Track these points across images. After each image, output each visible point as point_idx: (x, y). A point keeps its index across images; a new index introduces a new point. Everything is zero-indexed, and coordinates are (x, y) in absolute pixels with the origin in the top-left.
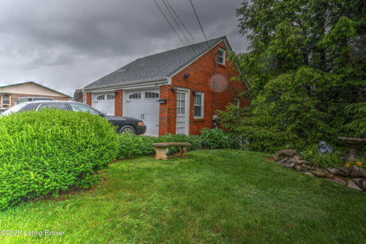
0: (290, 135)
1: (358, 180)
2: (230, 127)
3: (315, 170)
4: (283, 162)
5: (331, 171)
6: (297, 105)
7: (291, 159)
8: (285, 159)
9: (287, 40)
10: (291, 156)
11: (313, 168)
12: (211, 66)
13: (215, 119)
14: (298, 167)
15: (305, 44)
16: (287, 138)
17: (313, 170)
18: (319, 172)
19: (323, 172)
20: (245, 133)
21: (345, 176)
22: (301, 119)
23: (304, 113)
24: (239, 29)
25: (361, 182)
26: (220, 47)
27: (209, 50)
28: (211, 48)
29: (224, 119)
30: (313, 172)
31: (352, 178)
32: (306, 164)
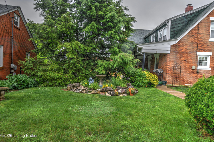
0: (71, 76)
1: (109, 92)
2: (31, 73)
3: (92, 91)
4: (75, 90)
5: (99, 90)
6: (74, 60)
7: (79, 88)
8: (75, 89)
9: (68, 24)
10: (78, 87)
11: (91, 90)
12: (9, 26)
13: (13, 67)
14: (84, 91)
15: (75, 29)
16: (69, 77)
17: (91, 91)
18: (94, 92)
19: (95, 91)
20: (44, 76)
21: (104, 91)
22: (75, 67)
23: (77, 64)
24: (34, 6)
25: (110, 92)
26: (16, 13)
27: (8, 13)
28: (9, 12)
29: (26, 67)
30: (91, 92)
31: (107, 91)
32: (87, 89)
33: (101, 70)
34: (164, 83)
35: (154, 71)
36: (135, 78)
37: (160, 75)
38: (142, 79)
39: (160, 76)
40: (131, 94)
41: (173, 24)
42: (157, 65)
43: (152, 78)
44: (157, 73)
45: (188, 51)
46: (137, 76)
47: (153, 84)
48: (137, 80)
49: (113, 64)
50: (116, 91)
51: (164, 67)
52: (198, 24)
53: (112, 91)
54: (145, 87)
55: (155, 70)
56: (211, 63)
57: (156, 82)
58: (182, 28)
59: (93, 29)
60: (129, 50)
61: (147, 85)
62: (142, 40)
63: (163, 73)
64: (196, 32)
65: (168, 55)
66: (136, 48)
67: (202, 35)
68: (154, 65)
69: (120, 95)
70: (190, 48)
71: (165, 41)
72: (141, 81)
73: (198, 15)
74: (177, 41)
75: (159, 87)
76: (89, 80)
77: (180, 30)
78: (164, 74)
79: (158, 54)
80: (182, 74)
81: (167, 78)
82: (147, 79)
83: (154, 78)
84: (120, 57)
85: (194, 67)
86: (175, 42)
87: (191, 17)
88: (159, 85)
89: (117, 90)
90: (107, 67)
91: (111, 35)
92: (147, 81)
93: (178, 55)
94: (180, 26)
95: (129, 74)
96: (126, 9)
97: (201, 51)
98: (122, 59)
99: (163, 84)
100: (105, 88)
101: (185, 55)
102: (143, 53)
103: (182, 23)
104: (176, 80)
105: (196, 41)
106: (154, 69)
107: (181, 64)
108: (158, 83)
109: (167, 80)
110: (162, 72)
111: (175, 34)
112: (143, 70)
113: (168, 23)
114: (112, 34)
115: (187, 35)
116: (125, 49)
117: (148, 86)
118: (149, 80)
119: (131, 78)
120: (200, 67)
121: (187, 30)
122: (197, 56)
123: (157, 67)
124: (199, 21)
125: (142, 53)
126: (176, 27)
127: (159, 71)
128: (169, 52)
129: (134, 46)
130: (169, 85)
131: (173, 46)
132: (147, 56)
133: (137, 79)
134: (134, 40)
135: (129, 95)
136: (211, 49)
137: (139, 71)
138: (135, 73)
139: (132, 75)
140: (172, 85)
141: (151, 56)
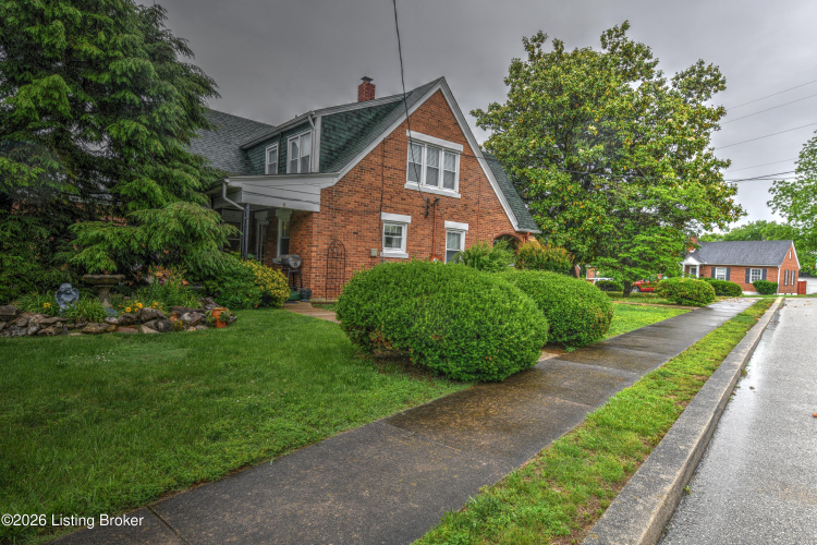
1: (152, 323)
3: (84, 326)
5: (112, 321)
7: (21, 322)
11: (79, 324)
14: (50, 329)
17: (81, 327)
18: (92, 328)
19: (99, 325)
21: (134, 323)
25: (156, 324)
30: (84, 329)
31: (143, 322)
32: (62, 322)
33: (98, 256)
34: (304, 296)
35: (275, 261)
36: (220, 283)
37: (294, 274)
38: (243, 284)
39: (294, 276)
40: (218, 324)
41: (326, 126)
42: (285, 244)
43: (273, 281)
44: (285, 266)
45: (362, 208)
46: (228, 278)
47: (276, 299)
48: (227, 290)
49: (145, 238)
50: (174, 319)
51: (305, 251)
52: (384, 142)
53: (162, 318)
54: (253, 306)
55: (279, 257)
56: (408, 240)
57: (284, 293)
58: (349, 142)
59: (55, 103)
60: (199, 190)
61: (258, 302)
62: (233, 155)
63: (301, 267)
65: (315, 215)
66: (222, 185)
67: (392, 171)
68: (276, 243)
69: (188, 328)
70: (367, 201)
71: (306, 174)
72: (240, 292)
73: (385, 115)
74: (336, 180)
75: (291, 308)
76: (60, 293)
77: (345, 147)
78: (304, 270)
79: (288, 210)
80: (348, 269)
81: (313, 281)
82: (257, 285)
83: (276, 282)
84: (177, 216)
85: (374, 253)
86: (330, 182)
87: (370, 117)
88: (291, 300)
89: (179, 316)
90: (120, 248)
91: (133, 136)
92: (257, 291)
93: (339, 218)
94: (346, 136)
95: (199, 270)
96: (181, 46)
97: (390, 212)
98: (184, 223)
99: (301, 298)
100: (132, 312)
101: (355, 218)
102: (244, 205)
103: (350, 130)
104: (333, 286)
105: (379, 183)
106: (275, 257)
107: (345, 243)
108: (288, 295)
109: (312, 286)
110: (299, 263)
111: (332, 158)
112: (243, 257)
113: (314, 120)
114: (136, 131)
115: (360, 168)
116: (185, 189)
117: (261, 306)
118: (264, 286)
119: (207, 282)
120: (387, 252)
121: (360, 152)
122: (380, 222)
123: (285, 251)
124: (386, 134)
125: (240, 204)
126: (334, 137)
127: (292, 263)
128: (317, 208)
129: (214, 180)
130: (316, 300)
131: (326, 192)
132: (252, 214)
133: (227, 285)
134: (204, 150)
135: (215, 326)
136: (408, 207)
137: (234, 261)
138: (220, 268)
139: (212, 273)
140: (324, 300)
141: (265, 214)
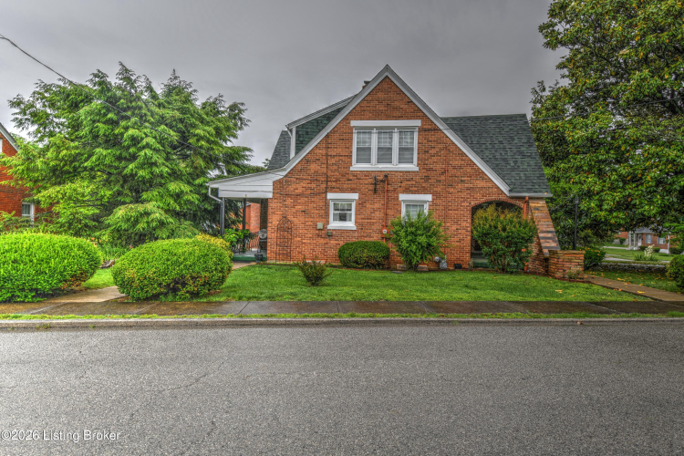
41: (300, 133)
56: (357, 215)
64: (324, 152)
65: (270, 201)
67: (336, 158)
70: (313, 185)
81: (269, 248)
85: (321, 226)
86: (280, 175)
101: (303, 200)
102: (221, 199)
104: (285, 252)
107: (295, 220)
109: (269, 252)
120: (335, 225)
122: (327, 201)
128: (270, 195)
131: (277, 183)
136: (354, 186)
